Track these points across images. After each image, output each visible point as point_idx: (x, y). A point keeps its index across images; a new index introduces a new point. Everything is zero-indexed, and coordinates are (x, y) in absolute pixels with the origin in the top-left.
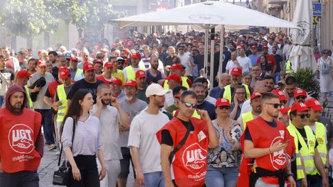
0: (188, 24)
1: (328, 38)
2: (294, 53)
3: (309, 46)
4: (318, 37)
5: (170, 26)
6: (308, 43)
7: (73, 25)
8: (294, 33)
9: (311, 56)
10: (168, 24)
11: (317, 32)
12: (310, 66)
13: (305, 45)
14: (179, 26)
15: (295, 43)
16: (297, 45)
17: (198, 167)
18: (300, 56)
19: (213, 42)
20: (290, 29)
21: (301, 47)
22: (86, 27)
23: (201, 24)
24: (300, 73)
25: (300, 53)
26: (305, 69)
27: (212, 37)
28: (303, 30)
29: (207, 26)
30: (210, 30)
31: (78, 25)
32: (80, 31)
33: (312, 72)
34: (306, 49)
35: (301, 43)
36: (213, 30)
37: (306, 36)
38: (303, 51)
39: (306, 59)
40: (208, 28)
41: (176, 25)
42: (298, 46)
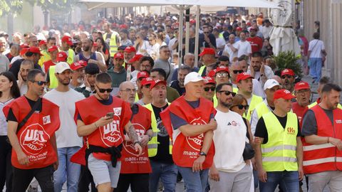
0: (162, 5)
1: (311, 19)
2: (274, 35)
3: (291, 27)
4: (301, 18)
5: (142, 7)
6: (290, 25)
7: (38, 7)
8: (275, 14)
9: (293, 38)
10: (141, 5)
11: (300, 13)
12: (292, 49)
13: (287, 27)
14: (152, 7)
15: (275, 24)
16: (278, 26)
17: (35, 148)
18: (281, 39)
19: (187, 24)
20: (270, 9)
21: (283, 29)
22: (52, 10)
23: (175, 5)
24: (282, 56)
25: (281, 35)
26: (287, 52)
27: (187, 19)
28: (285, 10)
29: (182, 7)
30: (185, 12)
31: (43, 7)
32: (46, 14)
33: (294, 55)
34: (288, 31)
35: (283, 25)
36: (188, 11)
37: (288, 17)
38: (284, 33)
39: (288, 41)
40: (183, 9)
41: (148, 6)
42: (279, 28)
